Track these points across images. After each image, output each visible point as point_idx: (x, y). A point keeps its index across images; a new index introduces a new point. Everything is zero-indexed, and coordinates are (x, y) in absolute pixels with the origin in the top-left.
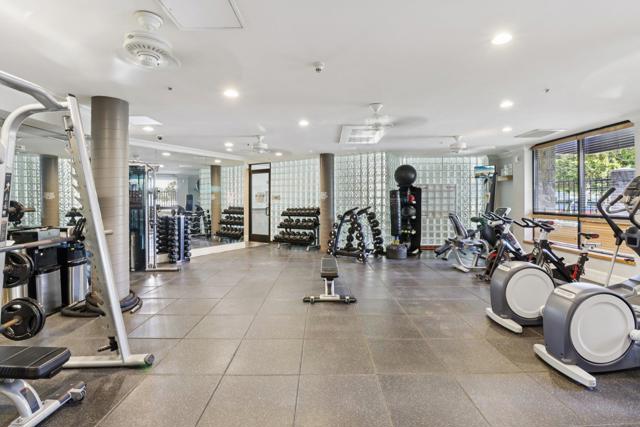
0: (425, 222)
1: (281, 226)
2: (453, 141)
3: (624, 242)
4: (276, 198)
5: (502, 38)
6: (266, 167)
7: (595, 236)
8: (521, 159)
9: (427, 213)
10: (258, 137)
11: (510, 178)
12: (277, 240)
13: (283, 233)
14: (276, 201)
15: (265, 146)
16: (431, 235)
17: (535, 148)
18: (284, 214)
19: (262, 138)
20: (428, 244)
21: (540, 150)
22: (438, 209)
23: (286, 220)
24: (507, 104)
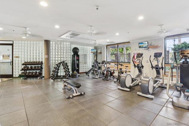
0: (80, 66)
1: (22, 70)
2: (95, 42)
3: (136, 68)
4: (17, 57)
5: (141, 18)
6: (11, 42)
7: (128, 67)
8: (104, 48)
9: (81, 62)
10: (26, 28)
11: (101, 53)
12: (20, 76)
13: (24, 73)
14: (17, 59)
15: (30, 33)
16: (82, 69)
17: (107, 46)
18: (23, 64)
19: (28, 29)
20: (81, 72)
21: (109, 47)
22: (82, 61)
23: (24, 67)
24: (117, 34)
